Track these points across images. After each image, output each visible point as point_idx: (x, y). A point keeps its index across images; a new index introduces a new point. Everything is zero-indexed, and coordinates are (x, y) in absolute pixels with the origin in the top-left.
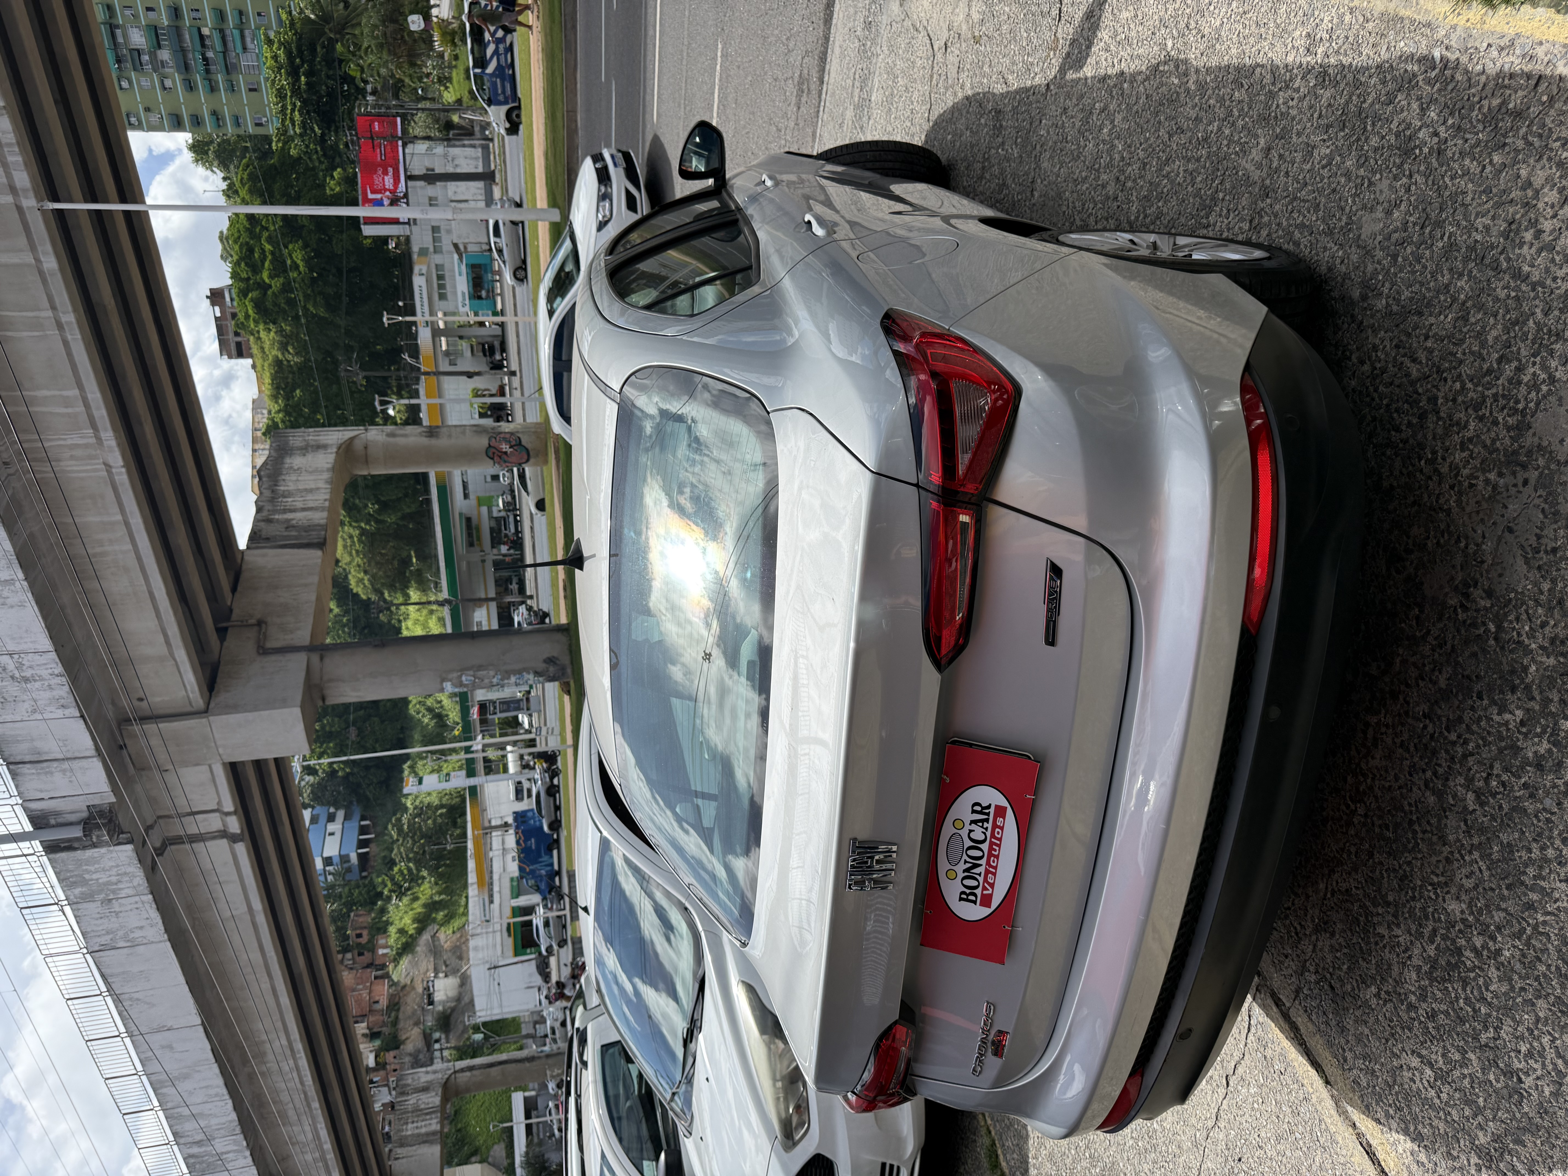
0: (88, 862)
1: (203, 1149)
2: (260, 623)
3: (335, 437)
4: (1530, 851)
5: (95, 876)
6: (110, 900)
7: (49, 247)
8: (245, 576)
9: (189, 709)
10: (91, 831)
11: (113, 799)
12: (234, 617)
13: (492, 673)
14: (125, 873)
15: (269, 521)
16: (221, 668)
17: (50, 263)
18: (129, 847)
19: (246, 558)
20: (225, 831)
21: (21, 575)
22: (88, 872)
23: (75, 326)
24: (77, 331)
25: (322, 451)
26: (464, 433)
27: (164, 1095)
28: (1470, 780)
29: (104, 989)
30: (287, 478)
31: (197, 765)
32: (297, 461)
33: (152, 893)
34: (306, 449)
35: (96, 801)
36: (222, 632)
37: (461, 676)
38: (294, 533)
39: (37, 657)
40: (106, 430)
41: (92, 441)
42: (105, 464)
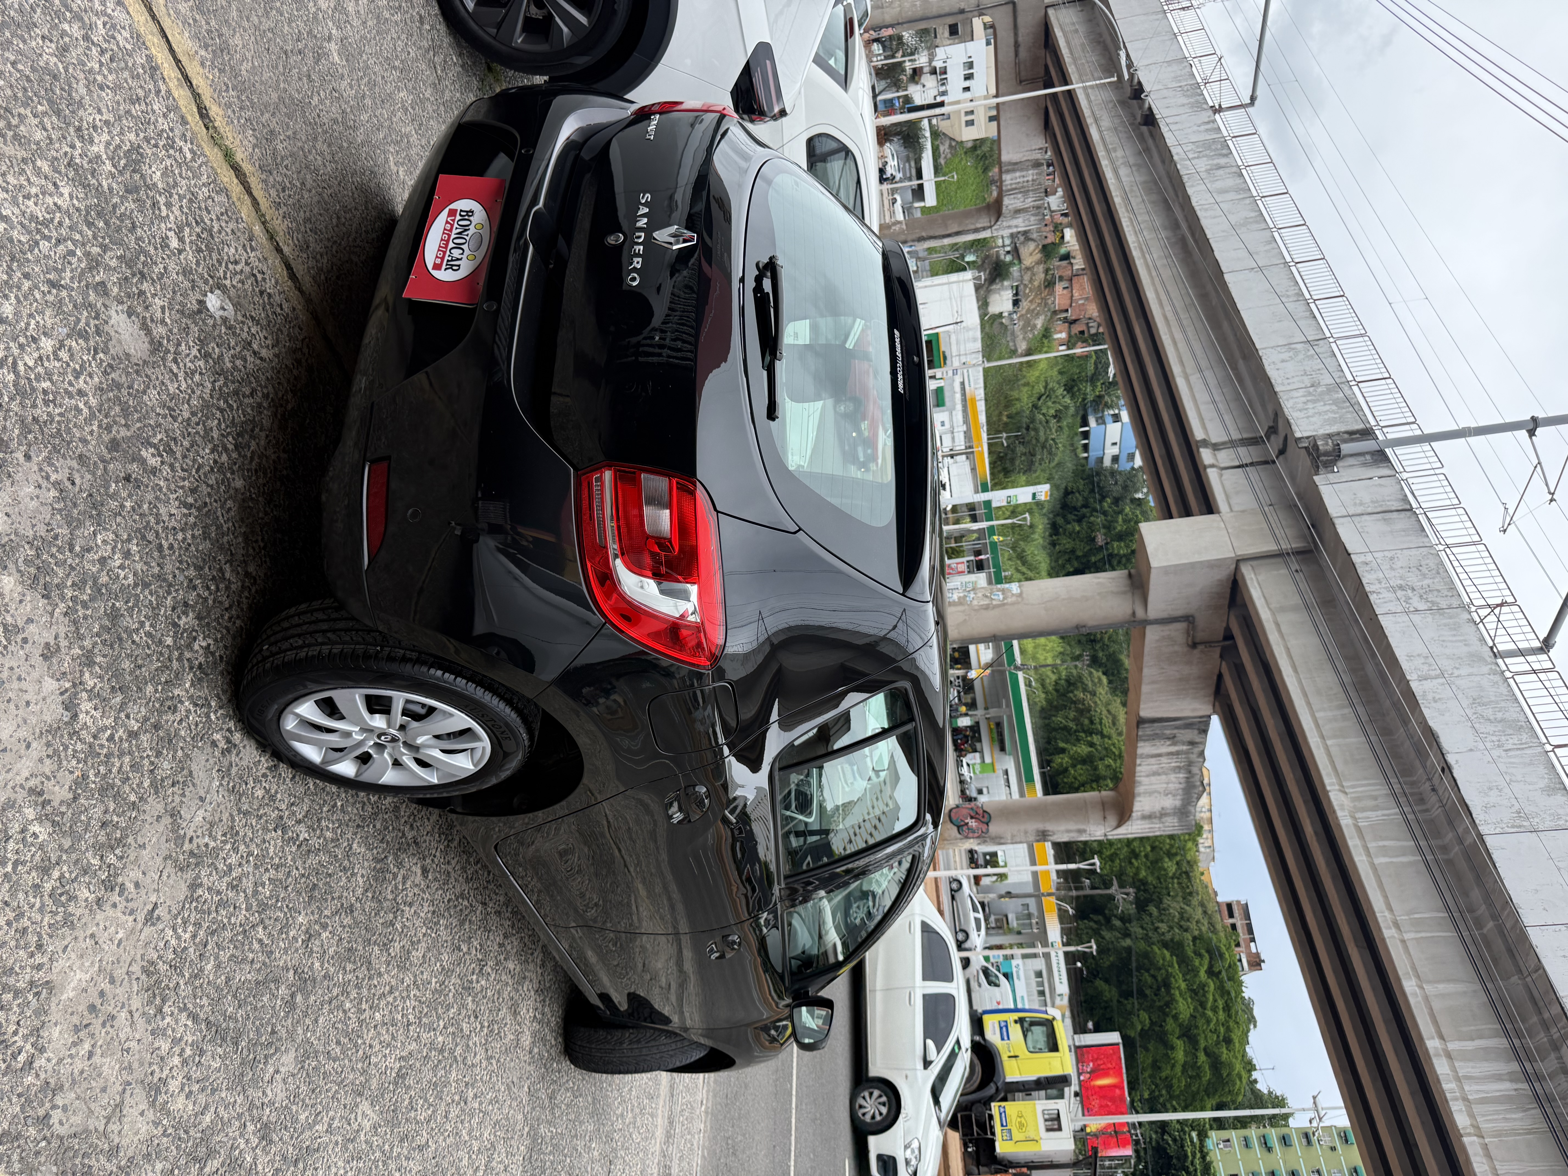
0: (1333, 421)
1: (1215, 162)
2: (1194, 645)
3: (1135, 827)
4: (193, 536)
5: (1327, 408)
6: (1312, 386)
7: (1412, 1001)
8: (1212, 689)
9: (1254, 563)
10: (1334, 450)
11: (1315, 478)
12: (1218, 651)
13: (975, 603)
14: (1300, 411)
15: (1192, 743)
16: (1227, 602)
17: (1409, 986)
18: (1298, 435)
19: (1211, 707)
20: (1215, 450)
21: (1414, 685)
22: (1333, 412)
23: (1382, 925)
24: (1380, 920)
25: (1147, 813)
26: (1013, 836)
27: (1253, 210)
28: (227, 588)
29: (1313, 306)
30: (1178, 786)
31: (1243, 511)
32: (1170, 803)
33: (1275, 393)
34: (1162, 814)
35: (1330, 476)
36: (1229, 636)
37: (1004, 599)
38: (1168, 732)
39: (1394, 610)
40: (1347, 825)
41: (1358, 815)
42: (1346, 793)
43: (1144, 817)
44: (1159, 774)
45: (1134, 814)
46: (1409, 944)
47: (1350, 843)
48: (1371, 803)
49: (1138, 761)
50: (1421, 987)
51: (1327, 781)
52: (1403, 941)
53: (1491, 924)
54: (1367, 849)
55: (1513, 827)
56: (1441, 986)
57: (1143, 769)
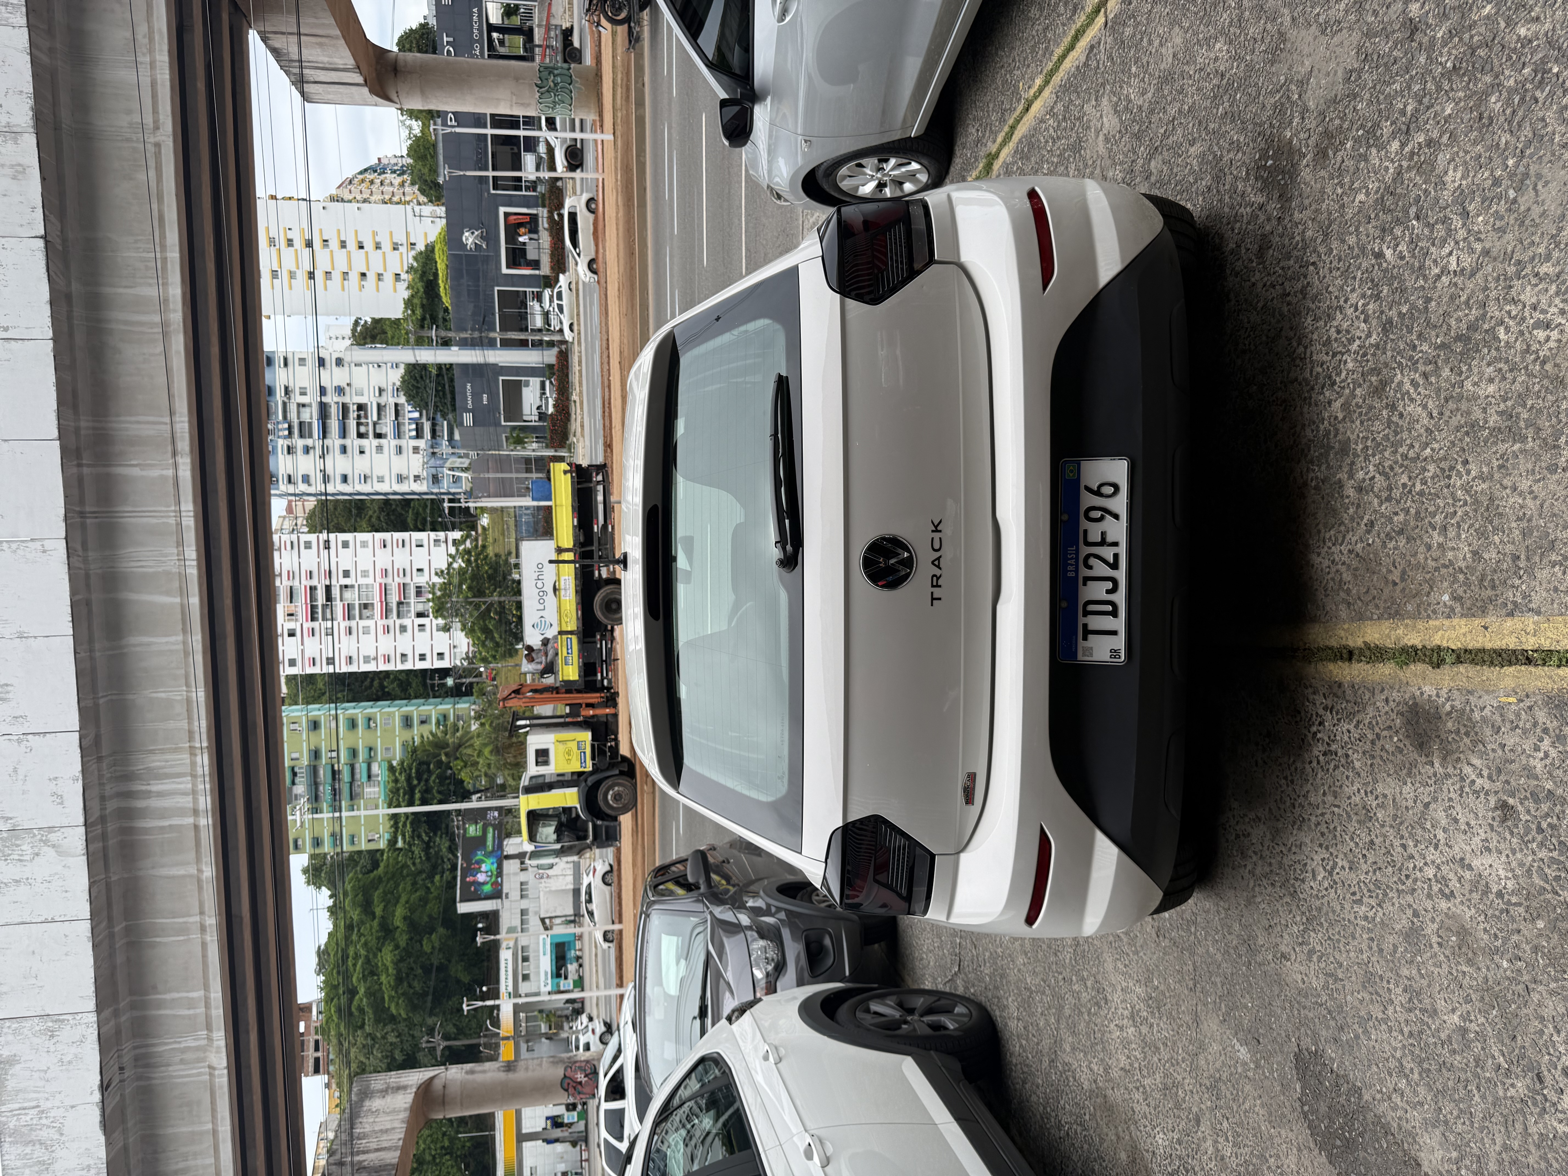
3: (416, 1078)
7: (211, 861)
25: (401, 1092)
30: (364, 1120)
32: (376, 1103)
34: (386, 1091)
40: (219, 1030)
41: (204, 1042)
42: (210, 1067)
43: (405, 1088)
44: (381, 1131)
45: (414, 1090)
46: (197, 911)
47: (221, 1011)
48: (189, 1056)
49: (401, 1143)
50: (200, 871)
51: (225, 1080)
52: (202, 913)
53: (117, 929)
54: (207, 1006)
55: (63, 1020)
56: (182, 872)
57: (397, 1136)
